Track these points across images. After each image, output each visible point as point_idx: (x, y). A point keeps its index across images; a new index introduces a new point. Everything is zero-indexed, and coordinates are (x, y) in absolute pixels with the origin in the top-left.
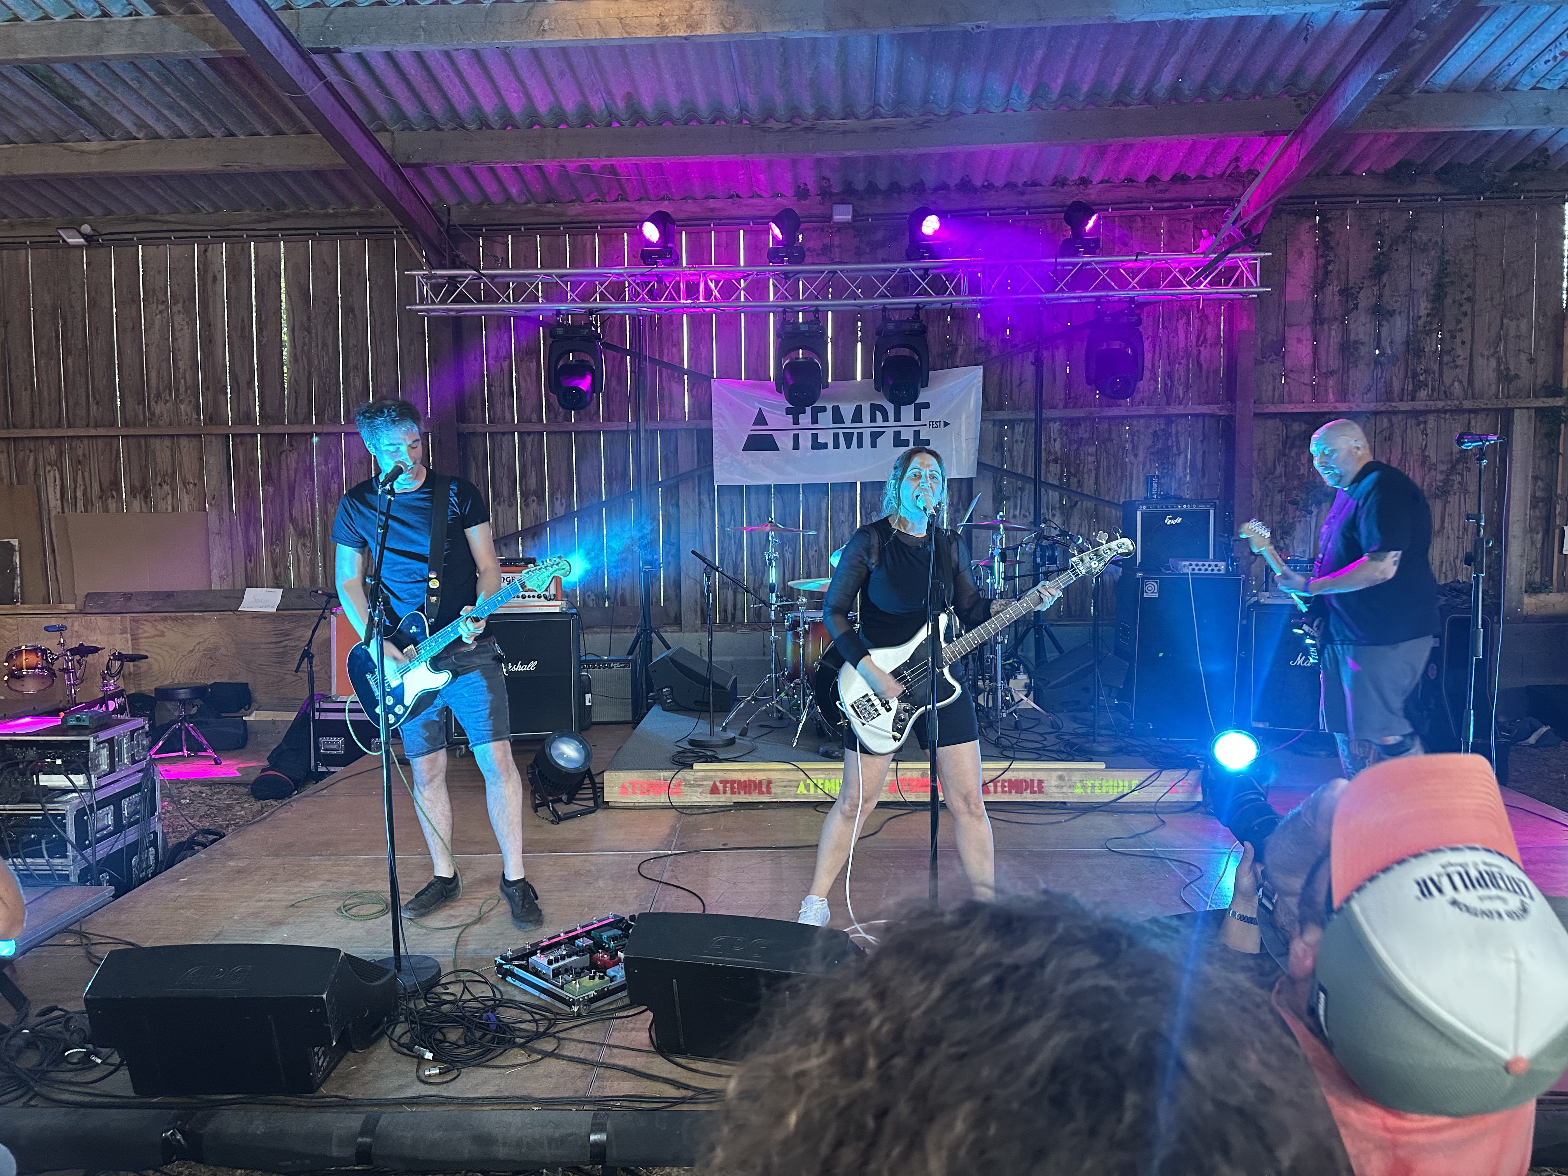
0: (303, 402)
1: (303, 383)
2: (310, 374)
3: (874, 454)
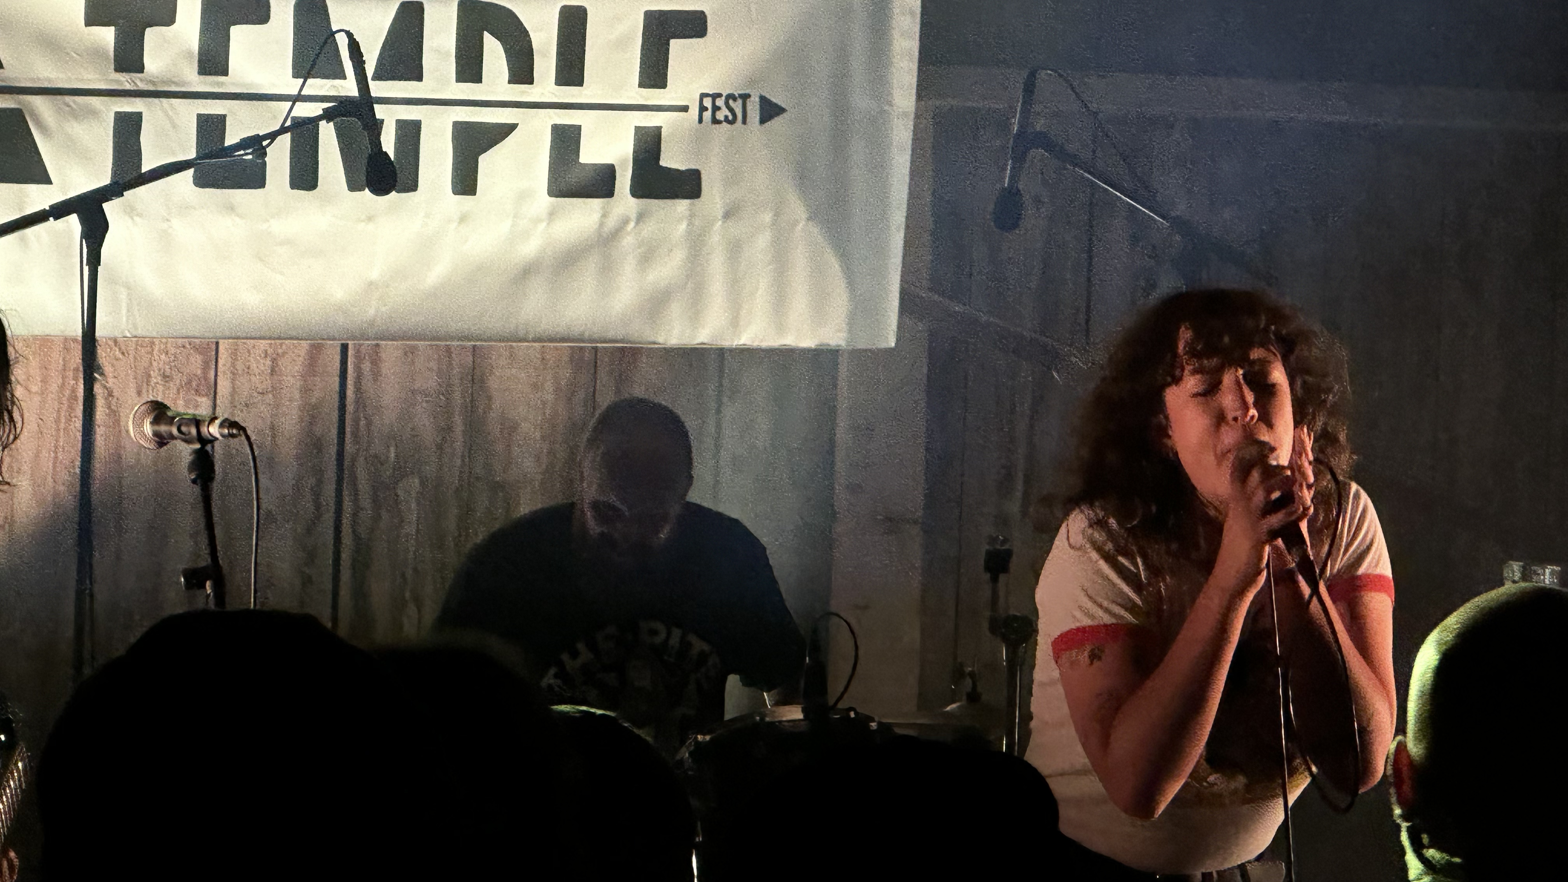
3: (463, 219)
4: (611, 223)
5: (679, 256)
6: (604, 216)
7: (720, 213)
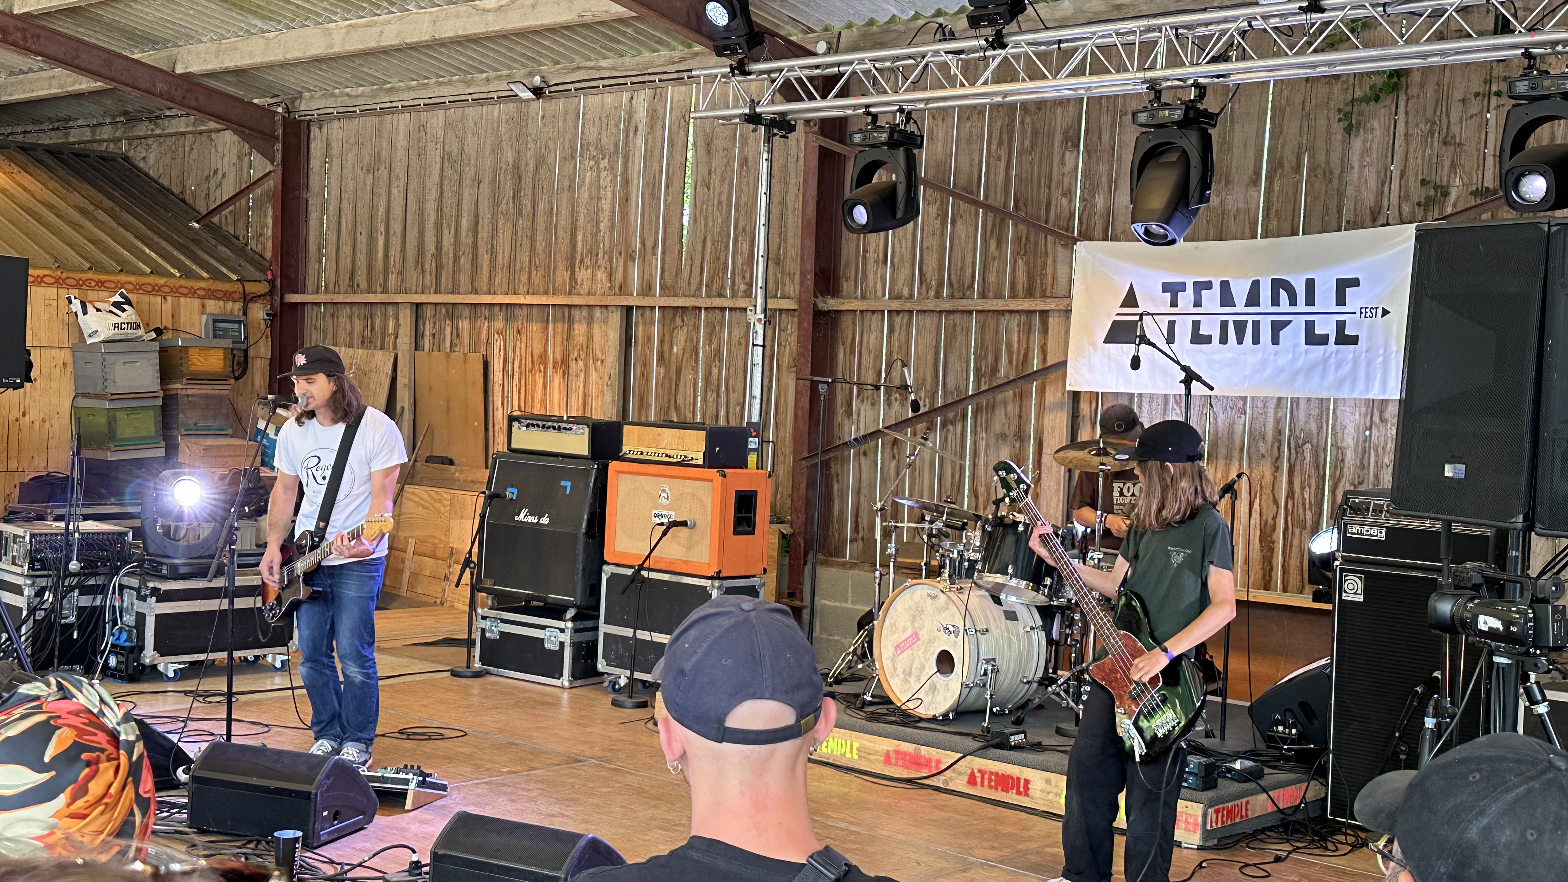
0: (696, 271)
1: (699, 248)
2: (705, 238)
3: (1276, 353)
4: (1327, 354)
5: (1350, 365)
6: (1325, 352)
7: (1364, 349)
